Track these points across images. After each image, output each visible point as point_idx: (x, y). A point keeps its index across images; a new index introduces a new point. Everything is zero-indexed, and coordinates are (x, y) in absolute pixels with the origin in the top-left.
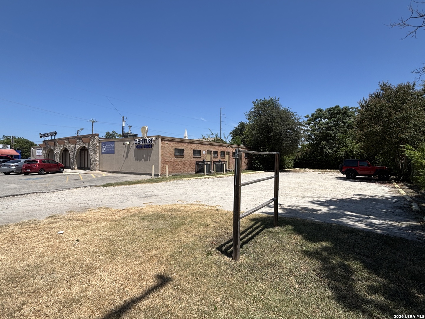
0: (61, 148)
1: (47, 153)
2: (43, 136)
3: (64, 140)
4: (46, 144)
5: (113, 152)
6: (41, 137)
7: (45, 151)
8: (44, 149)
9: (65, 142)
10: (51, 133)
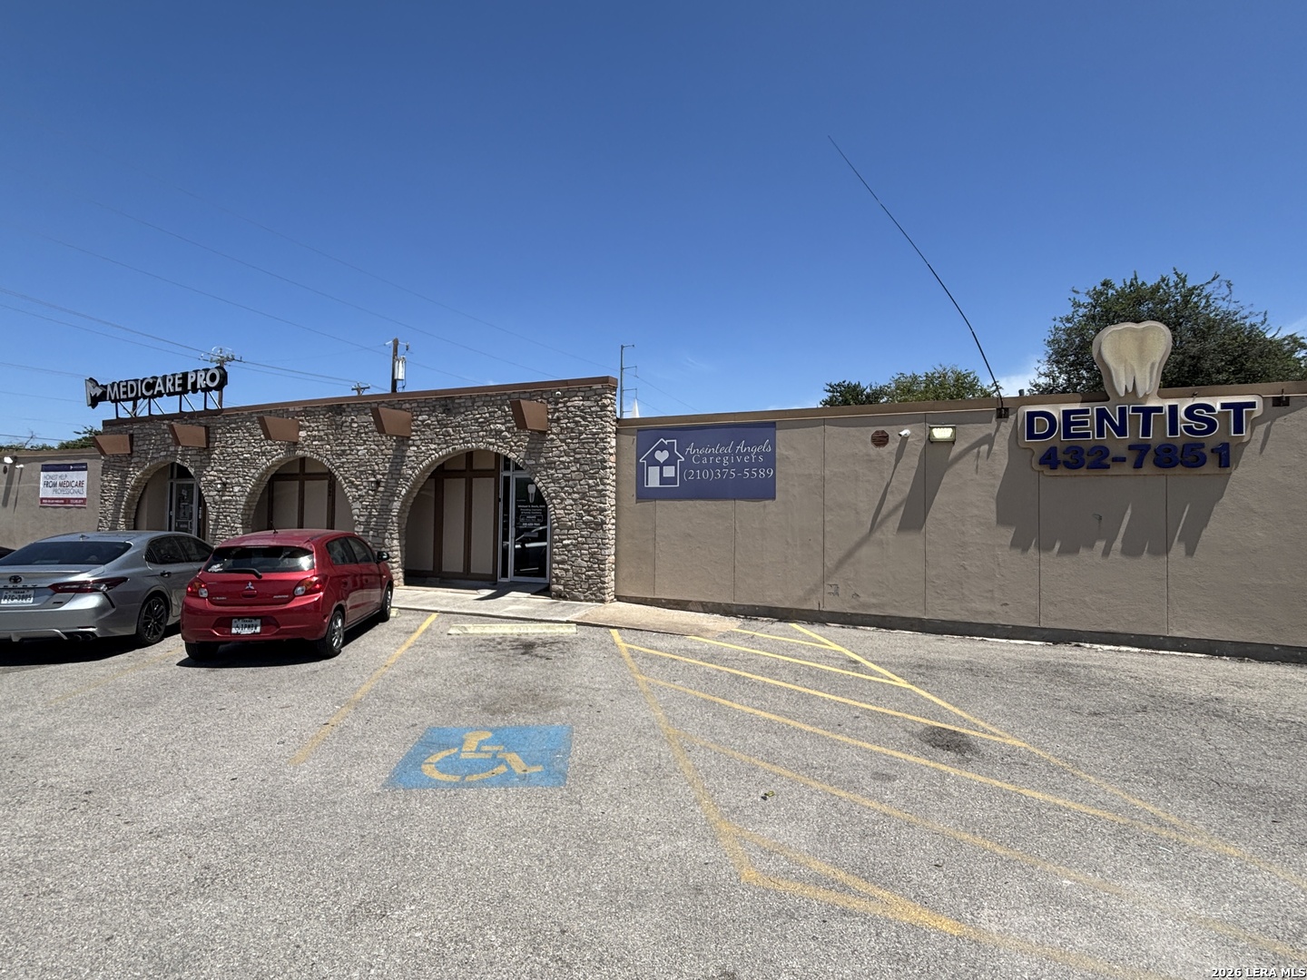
0: (264, 462)
1: (134, 488)
2: (111, 393)
3: (298, 414)
4: (131, 436)
5: (765, 491)
6: (94, 401)
7: (124, 477)
8: (115, 464)
9: (301, 428)
10: (185, 376)
